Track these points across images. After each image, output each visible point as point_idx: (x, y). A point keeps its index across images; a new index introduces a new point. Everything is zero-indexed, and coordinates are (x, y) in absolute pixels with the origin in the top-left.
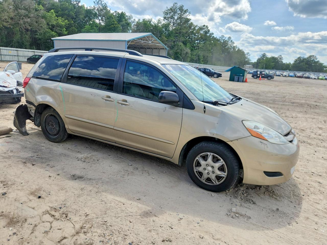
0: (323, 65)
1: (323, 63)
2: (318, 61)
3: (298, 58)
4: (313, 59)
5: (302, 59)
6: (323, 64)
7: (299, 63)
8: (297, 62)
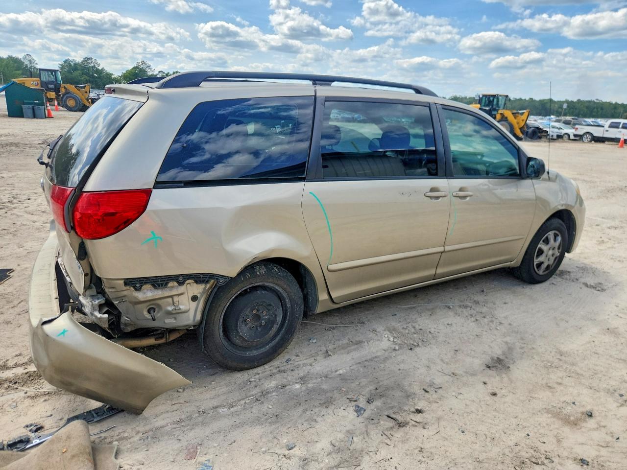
0: (113, 76)
1: (111, 72)
2: (103, 69)
3: (65, 62)
4: (92, 65)
5: (72, 64)
6: (112, 74)
7: (69, 72)
8: (66, 70)
